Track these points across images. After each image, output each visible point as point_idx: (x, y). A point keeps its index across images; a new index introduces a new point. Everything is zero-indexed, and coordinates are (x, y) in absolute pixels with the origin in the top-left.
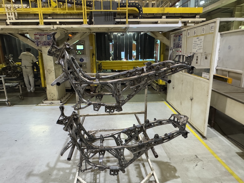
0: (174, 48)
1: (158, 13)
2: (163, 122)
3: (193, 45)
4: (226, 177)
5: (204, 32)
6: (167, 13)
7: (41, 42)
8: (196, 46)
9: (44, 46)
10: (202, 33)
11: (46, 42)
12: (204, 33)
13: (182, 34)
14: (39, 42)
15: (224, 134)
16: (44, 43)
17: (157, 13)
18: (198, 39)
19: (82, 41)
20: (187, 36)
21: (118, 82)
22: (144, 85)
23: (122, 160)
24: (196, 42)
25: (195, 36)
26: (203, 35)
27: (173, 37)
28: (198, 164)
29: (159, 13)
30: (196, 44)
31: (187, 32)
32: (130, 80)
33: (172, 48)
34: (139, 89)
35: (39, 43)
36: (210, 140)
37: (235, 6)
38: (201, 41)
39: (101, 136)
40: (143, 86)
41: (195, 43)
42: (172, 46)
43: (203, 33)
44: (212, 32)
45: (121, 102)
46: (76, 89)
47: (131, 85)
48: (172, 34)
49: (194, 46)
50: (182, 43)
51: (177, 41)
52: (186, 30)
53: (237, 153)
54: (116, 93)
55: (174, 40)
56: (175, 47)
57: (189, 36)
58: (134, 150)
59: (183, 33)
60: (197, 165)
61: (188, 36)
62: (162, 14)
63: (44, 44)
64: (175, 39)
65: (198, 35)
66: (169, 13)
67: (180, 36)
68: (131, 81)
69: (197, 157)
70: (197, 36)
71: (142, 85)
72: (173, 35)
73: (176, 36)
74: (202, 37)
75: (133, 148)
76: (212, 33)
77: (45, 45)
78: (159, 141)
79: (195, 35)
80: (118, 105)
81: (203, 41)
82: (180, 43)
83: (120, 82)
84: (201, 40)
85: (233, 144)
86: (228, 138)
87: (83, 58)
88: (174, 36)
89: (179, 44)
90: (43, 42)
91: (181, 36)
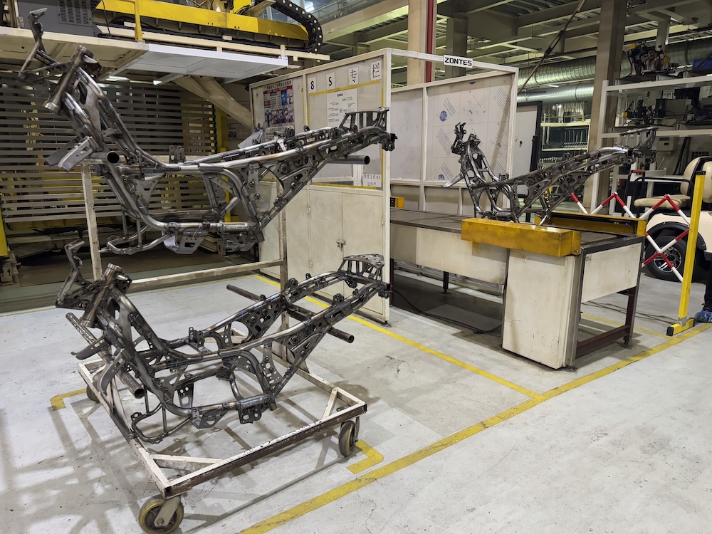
0: (269, 126)
1: (210, 25)
2: (327, 279)
3: (329, 112)
4: (457, 374)
5: (356, 80)
6: (234, 28)
8: (337, 115)
10: (351, 83)
12: (356, 83)
13: (291, 87)
15: (417, 311)
17: (207, 25)
18: (342, 98)
20: (307, 91)
21: (250, 165)
22: (310, 172)
23: (268, 376)
24: (337, 104)
25: (330, 91)
26: (353, 87)
27: (261, 94)
28: (400, 368)
29: (213, 25)
30: (337, 109)
31: (307, 80)
32: (281, 159)
33: (261, 126)
34: (300, 183)
36: (399, 326)
37: (355, 45)
38: (350, 102)
39: (192, 331)
40: (309, 174)
41: (335, 107)
42: (260, 120)
43: (353, 83)
44: (375, 79)
45: (261, 217)
46: (130, 187)
47: (282, 173)
48: (256, 88)
49: (332, 115)
50: (295, 110)
51: (277, 104)
52: (304, 77)
53: (454, 335)
54: (247, 194)
55: (267, 104)
56: (271, 123)
57: (315, 90)
58: (295, 340)
59: (295, 83)
60: (398, 371)
61: (310, 91)
62: (220, 28)
64: (269, 102)
65: (341, 87)
66: (240, 29)
67: (284, 92)
68: (282, 161)
69: (391, 358)
70: (338, 90)
71: (307, 173)
72: (261, 91)
73: (273, 93)
74: (353, 93)
75: (291, 336)
76: (378, 81)
78: (344, 308)
79: (333, 87)
80: (254, 226)
81: (355, 100)
82: (289, 110)
83: (253, 165)
84: (351, 98)
85: (440, 324)
86: (427, 315)
88: (265, 93)
89: (286, 112)
91: (289, 91)
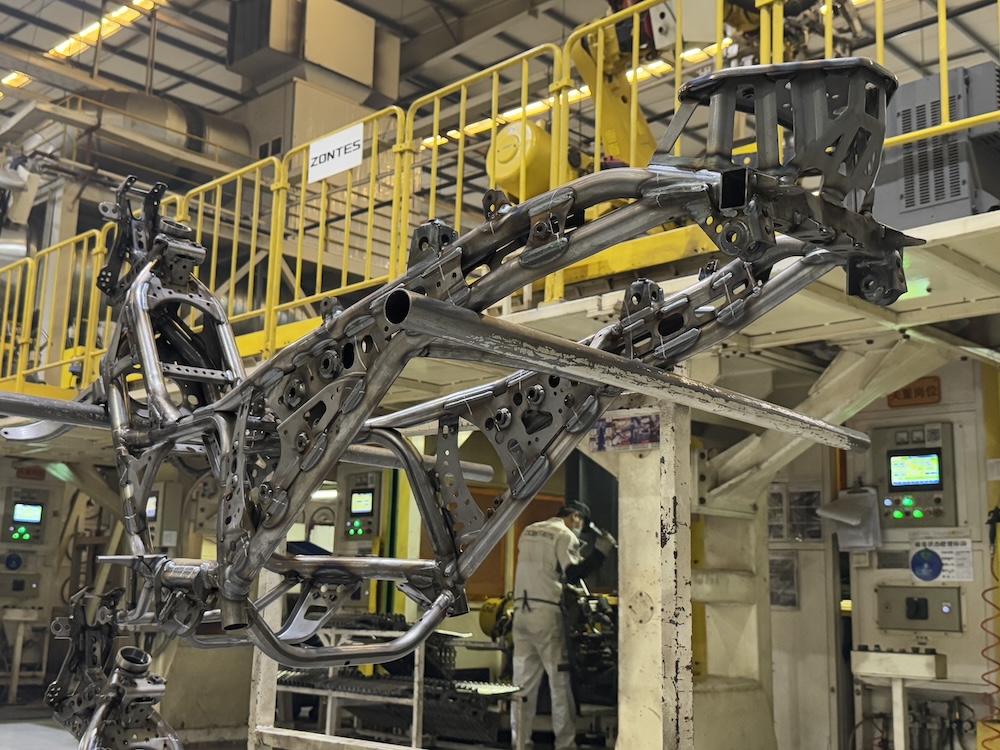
7: (620, 423)
9: (631, 447)
11: (643, 421)
14: (609, 425)
16: (632, 428)
19: (927, 427)
35: (608, 432)
63: (629, 434)
77: (633, 441)
87: (938, 551)
90: (629, 423)
